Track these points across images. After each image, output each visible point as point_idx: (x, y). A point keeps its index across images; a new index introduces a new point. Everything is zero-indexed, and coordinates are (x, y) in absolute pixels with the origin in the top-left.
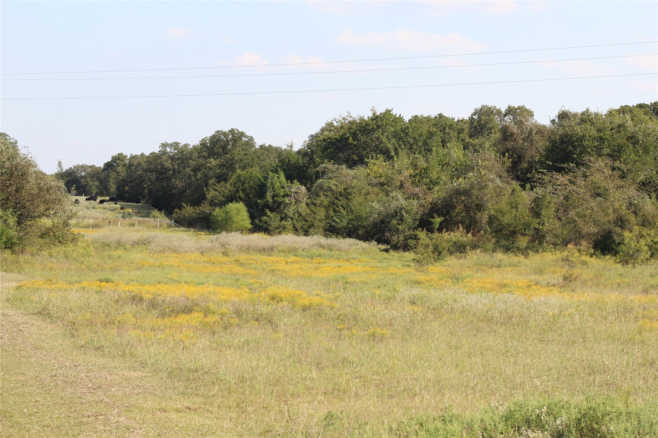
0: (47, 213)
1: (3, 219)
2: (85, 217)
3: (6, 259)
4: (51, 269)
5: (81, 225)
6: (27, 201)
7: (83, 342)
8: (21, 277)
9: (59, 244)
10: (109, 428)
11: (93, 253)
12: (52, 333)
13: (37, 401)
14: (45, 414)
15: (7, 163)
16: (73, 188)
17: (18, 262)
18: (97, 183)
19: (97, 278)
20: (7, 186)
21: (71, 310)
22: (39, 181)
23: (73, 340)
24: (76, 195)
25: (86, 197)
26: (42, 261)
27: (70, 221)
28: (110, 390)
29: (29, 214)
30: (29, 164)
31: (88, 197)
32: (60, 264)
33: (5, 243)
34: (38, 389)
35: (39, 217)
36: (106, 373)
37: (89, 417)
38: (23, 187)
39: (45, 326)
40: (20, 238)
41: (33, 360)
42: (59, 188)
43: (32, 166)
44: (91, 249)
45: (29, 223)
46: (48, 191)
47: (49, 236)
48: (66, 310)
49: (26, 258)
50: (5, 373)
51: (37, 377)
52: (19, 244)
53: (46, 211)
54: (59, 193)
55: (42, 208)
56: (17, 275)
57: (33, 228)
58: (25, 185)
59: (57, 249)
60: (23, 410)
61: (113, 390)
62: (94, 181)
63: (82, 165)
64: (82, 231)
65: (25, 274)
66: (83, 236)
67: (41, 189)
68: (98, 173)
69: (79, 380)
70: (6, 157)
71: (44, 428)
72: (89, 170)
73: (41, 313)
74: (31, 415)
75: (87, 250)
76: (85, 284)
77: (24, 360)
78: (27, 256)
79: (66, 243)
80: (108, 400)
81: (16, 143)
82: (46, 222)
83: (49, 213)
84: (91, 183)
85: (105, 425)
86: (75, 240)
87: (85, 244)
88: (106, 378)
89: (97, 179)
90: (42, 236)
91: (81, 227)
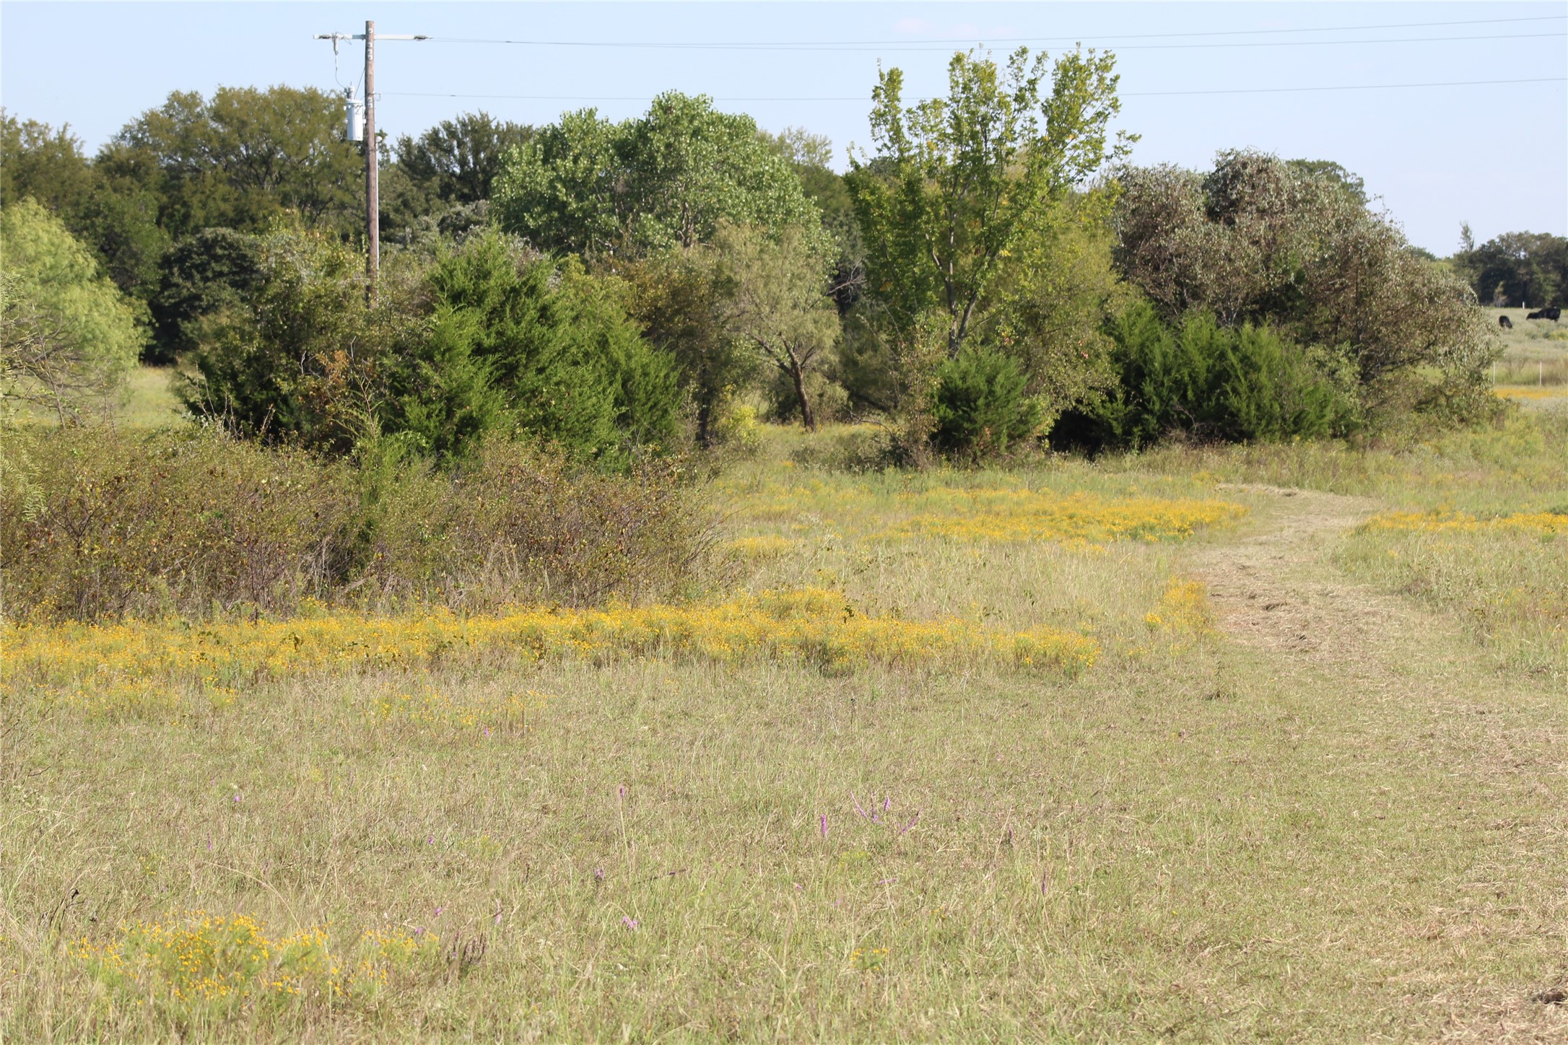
0: (1431, 351)
1: (1326, 369)
2: (1526, 360)
3: (1334, 464)
4: (1439, 485)
5: (1515, 378)
6: (1383, 324)
7: (1502, 658)
8: (1366, 504)
9: (1458, 426)
10: (1539, 853)
11: (1541, 447)
12: (1432, 635)
13: (1383, 793)
14: (1400, 821)
15: (1335, 236)
16: (1499, 289)
17: (1362, 470)
18: (1555, 276)
19: (1547, 506)
20: (1336, 290)
21: (1479, 583)
22: (1409, 277)
23: (1480, 651)
24: (1506, 306)
25: (1528, 312)
26: (1419, 466)
27: (1484, 372)
28: (1554, 769)
29: (1387, 354)
30: (1386, 237)
31: (1536, 310)
32: (1461, 474)
33: (1333, 424)
34: (1388, 764)
35: (1412, 361)
36: (1550, 729)
37: (1498, 828)
38: (1372, 293)
39: (1418, 621)
40: (1368, 413)
41: (1385, 698)
42: (1459, 294)
43: (1394, 243)
44: (1537, 437)
45: (1389, 376)
46: (1431, 300)
47: (1436, 405)
48: (1467, 581)
49: (1382, 459)
50: (1317, 729)
51: (1388, 738)
52: (1366, 426)
53: (1428, 347)
54: (1457, 305)
55: (1418, 342)
56: (1361, 499)
57: (1399, 388)
58: (1377, 288)
59: (1456, 437)
60: (1349, 814)
61: (1560, 767)
62: (1549, 272)
63: (1520, 235)
64: (1517, 393)
65: (1379, 497)
66: (1519, 405)
67: (1414, 295)
68: (1557, 252)
69: (1484, 746)
70: (1333, 222)
71: (1394, 853)
72: (1535, 246)
73: (1409, 591)
74: (1368, 823)
75: (1527, 437)
76: (1517, 520)
77: (1364, 700)
78: (1385, 456)
79: (1478, 424)
80: (1545, 791)
81: (1361, 184)
82: (1430, 374)
83: (1435, 352)
84: (1541, 276)
85: (1529, 846)
86: (1497, 414)
87: (1521, 425)
88: (1549, 741)
89: (1556, 268)
90: (1420, 407)
91: (1516, 383)
